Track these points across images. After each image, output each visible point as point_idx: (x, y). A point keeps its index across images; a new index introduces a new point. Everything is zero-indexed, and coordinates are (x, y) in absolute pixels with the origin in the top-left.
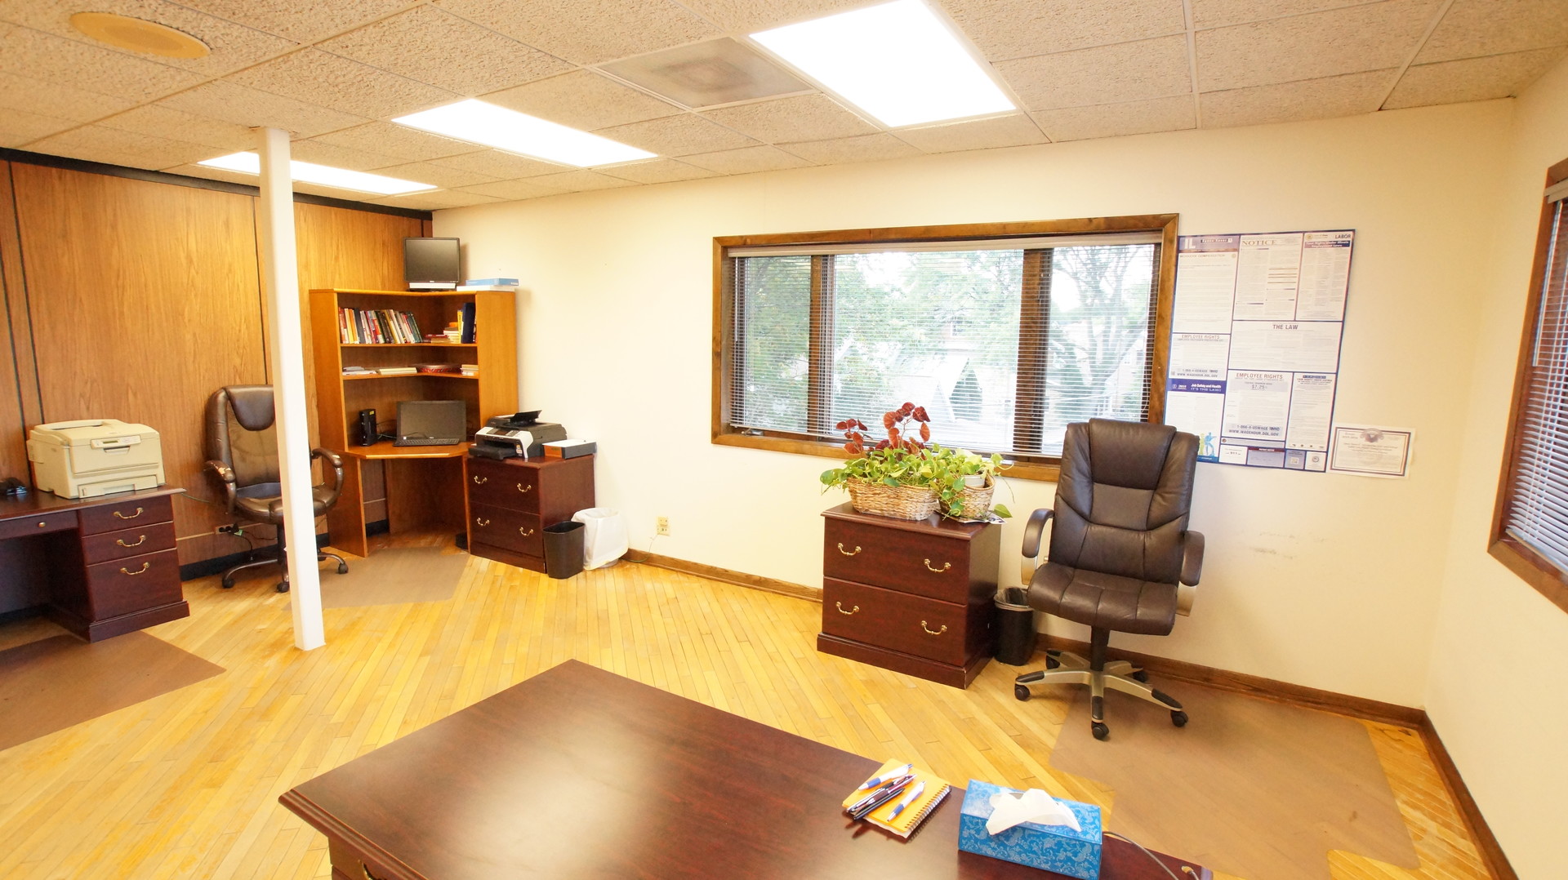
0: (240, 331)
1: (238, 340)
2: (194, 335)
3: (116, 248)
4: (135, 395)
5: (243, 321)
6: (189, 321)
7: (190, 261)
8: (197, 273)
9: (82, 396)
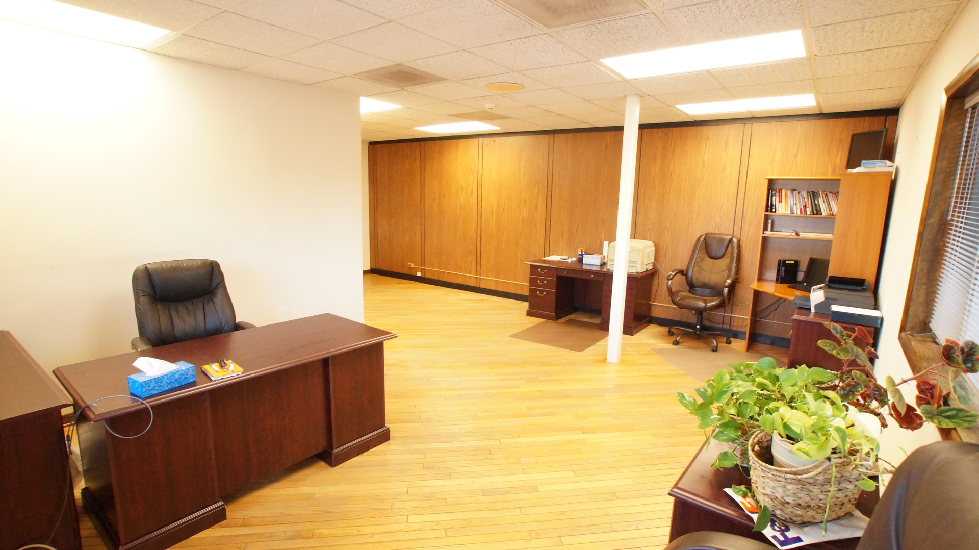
0: (723, 203)
1: (721, 208)
2: (699, 204)
3: (672, 162)
4: (668, 231)
5: (725, 197)
6: (698, 197)
7: (704, 165)
8: (706, 171)
9: (649, 229)
